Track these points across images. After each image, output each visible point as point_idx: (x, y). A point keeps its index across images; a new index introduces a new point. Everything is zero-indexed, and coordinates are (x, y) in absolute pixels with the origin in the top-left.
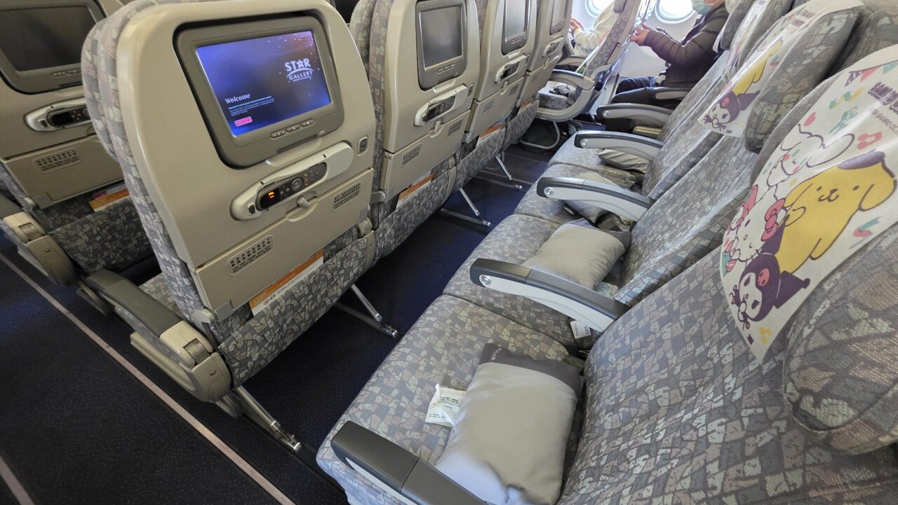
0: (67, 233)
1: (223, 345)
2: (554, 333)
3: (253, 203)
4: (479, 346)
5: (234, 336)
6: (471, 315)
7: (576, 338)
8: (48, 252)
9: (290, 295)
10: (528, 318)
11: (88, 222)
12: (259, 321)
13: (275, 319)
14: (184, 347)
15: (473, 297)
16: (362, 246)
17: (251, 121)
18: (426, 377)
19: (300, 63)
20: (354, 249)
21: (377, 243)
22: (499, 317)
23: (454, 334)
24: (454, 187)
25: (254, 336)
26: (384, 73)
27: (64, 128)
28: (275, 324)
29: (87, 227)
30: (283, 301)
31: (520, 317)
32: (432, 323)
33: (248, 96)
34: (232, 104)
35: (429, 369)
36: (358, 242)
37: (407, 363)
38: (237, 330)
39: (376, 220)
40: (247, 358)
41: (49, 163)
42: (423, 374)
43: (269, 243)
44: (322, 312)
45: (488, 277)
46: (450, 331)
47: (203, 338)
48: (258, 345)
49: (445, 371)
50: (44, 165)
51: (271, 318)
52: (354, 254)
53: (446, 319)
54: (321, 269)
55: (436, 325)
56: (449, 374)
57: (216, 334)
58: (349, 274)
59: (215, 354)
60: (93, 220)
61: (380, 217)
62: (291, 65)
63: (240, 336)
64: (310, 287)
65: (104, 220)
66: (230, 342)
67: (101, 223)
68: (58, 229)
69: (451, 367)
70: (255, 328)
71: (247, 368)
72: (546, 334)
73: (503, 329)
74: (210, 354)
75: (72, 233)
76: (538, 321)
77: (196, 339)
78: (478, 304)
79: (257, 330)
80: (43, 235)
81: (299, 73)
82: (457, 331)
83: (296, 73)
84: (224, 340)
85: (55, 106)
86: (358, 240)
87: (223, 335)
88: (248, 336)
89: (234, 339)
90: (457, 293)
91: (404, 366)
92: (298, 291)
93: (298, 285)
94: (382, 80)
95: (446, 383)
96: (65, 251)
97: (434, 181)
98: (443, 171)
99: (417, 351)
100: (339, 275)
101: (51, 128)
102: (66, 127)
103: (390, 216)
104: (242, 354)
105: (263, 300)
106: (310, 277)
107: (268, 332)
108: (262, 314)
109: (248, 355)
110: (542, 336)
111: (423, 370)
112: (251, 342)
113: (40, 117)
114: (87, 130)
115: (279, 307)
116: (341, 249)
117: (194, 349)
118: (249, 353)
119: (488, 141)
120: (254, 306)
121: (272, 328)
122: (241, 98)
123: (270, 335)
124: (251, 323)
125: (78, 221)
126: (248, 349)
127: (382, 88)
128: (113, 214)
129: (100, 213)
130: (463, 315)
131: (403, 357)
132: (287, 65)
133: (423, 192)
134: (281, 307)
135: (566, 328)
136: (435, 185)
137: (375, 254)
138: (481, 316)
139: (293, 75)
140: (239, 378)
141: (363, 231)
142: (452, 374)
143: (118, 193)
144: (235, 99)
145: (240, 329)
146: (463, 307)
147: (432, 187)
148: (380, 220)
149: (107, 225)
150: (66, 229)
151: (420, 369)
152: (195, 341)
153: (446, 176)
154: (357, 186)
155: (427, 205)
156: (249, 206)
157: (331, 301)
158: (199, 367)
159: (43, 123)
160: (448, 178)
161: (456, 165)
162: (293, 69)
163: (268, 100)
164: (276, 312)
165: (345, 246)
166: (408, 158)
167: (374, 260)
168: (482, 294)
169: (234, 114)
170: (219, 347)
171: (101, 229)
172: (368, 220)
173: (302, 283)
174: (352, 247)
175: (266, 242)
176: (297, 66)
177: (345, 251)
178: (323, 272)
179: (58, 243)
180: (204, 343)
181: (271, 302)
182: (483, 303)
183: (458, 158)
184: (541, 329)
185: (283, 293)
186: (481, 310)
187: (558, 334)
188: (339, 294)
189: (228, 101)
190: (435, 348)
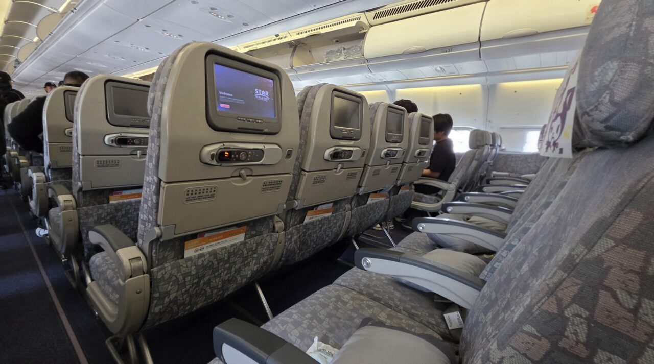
0: (87, 211)
1: (155, 269)
2: (428, 322)
3: (215, 153)
4: (358, 321)
5: (166, 266)
6: (353, 299)
7: (450, 328)
8: (70, 221)
9: (214, 254)
10: (404, 307)
11: (103, 208)
12: (186, 262)
13: (197, 267)
14: (130, 260)
15: (356, 288)
16: (274, 239)
17: (229, 107)
18: (307, 332)
19: (263, 92)
20: (268, 239)
21: (285, 243)
22: (377, 304)
23: (337, 309)
24: (348, 228)
25: (179, 274)
26: (309, 122)
27: (120, 147)
28: (196, 273)
29: (100, 211)
30: (208, 256)
31: (397, 306)
32: (319, 298)
33: (232, 95)
34: (222, 95)
35: (310, 327)
36: (272, 235)
37: (292, 320)
38: (169, 263)
39: (288, 225)
40: (167, 292)
41: (102, 164)
42: (305, 330)
43: (214, 191)
44: (232, 288)
45: (369, 260)
46: (333, 306)
47: (145, 259)
48: (179, 285)
49: (324, 332)
50: (99, 164)
51: (195, 266)
52: (267, 244)
53: (331, 298)
54: (241, 243)
55: (322, 300)
56: (328, 335)
57: (154, 258)
58: (260, 259)
59: (147, 275)
60: (106, 208)
61: (291, 223)
62: (258, 91)
63: (170, 268)
64: (230, 254)
65: (112, 210)
66: (161, 269)
67: (109, 211)
68: (84, 208)
69: (331, 330)
70: (181, 267)
71: (163, 304)
72: (421, 322)
73: (380, 313)
74: (144, 273)
75: (90, 212)
76: (413, 311)
77: (140, 257)
78: (360, 292)
79: (183, 270)
80: (74, 209)
81: (262, 96)
82: (339, 306)
83: (260, 96)
84: (157, 266)
85: (123, 134)
86: (272, 233)
87: (158, 260)
88: (175, 271)
89: (165, 268)
90: (342, 284)
91: (289, 321)
92: (220, 253)
93: (222, 249)
94: (308, 125)
95: (324, 340)
96: (79, 223)
97: (334, 215)
98: (341, 210)
99: (303, 314)
100: (252, 258)
101: (114, 145)
102: (122, 146)
103: (298, 226)
104: (165, 286)
105: (195, 247)
106: (232, 246)
107: (189, 277)
108: (190, 259)
109: (168, 290)
110: (417, 323)
111: (305, 327)
112: (175, 278)
113: (112, 137)
114: (132, 151)
115: (203, 259)
116: (259, 235)
117: (136, 264)
118: (170, 287)
119: (376, 203)
120: (188, 249)
121: (193, 275)
122: (228, 94)
123: (190, 280)
124: (181, 261)
125: (98, 206)
126: (171, 283)
127: (307, 129)
128: (119, 207)
129: (112, 204)
130: (346, 297)
131: (290, 315)
132: (256, 90)
133: (325, 219)
134: (205, 260)
135: (440, 320)
136: (335, 217)
137: (283, 254)
138: (362, 300)
139: (258, 96)
140: (154, 312)
141: (277, 229)
142: (330, 336)
143: (128, 195)
144: (225, 94)
145: (172, 263)
146: (347, 293)
147: (332, 218)
148: (291, 225)
149: (112, 214)
150: (88, 209)
151: (303, 325)
152: (139, 258)
153: (343, 215)
154: (280, 182)
155: (327, 233)
156: (212, 153)
157: (242, 280)
158: (133, 280)
159: (112, 141)
160: (345, 216)
161: (351, 210)
162: (259, 93)
163: (241, 101)
164: (200, 263)
165: (262, 234)
166: (318, 181)
167: (280, 260)
168: (364, 286)
169: (221, 100)
170: (152, 270)
171: (108, 215)
172: (283, 223)
173: (225, 248)
174: (267, 236)
175: (213, 190)
176: (261, 93)
177: (261, 237)
178: (242, 247)
179: (78, 216)
180: (143, 262)
181: (200, 252)
182: (365, 292)
183: (353, 206)
184: (416, 318)
185: (210, 249)
186: (362, 297)
187: (432, 324)
188: (249, 276)
189: (221, 93)
190: (318, 314)
